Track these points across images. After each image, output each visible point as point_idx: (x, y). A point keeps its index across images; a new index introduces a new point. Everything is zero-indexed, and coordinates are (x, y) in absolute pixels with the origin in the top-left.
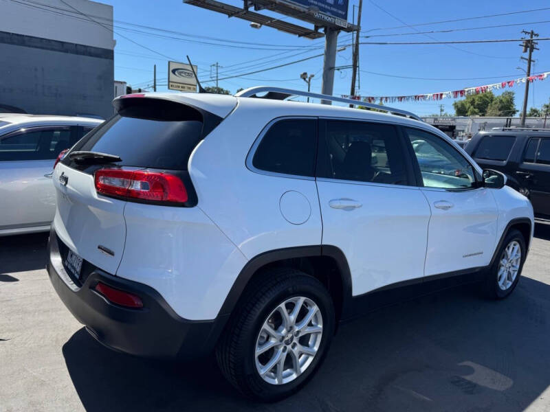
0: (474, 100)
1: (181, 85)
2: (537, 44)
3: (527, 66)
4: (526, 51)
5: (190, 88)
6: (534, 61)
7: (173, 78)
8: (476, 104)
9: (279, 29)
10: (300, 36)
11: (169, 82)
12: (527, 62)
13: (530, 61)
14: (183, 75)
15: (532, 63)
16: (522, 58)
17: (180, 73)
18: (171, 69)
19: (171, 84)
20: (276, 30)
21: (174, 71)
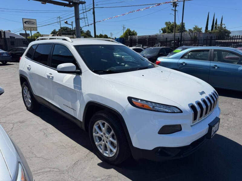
0: (169, 27)
1: (29, 28)
2: (177, 4)
3: (174, 12)
4: (174, 7)
5: (34, 29)
6: (177, 11)
7: (26, 25)
8: (170, 28)
9: (54, 4)
10: (64, 6)
11: (24, 27)
12: (174, 11)
13: (175, 10)
14: (30, 24)
15: (176, 12)
16: (172, 10)
17: (28, 23)
18: (24, 21)
19: (25, 28)
20: (53, 4)
21: (25, 22)
